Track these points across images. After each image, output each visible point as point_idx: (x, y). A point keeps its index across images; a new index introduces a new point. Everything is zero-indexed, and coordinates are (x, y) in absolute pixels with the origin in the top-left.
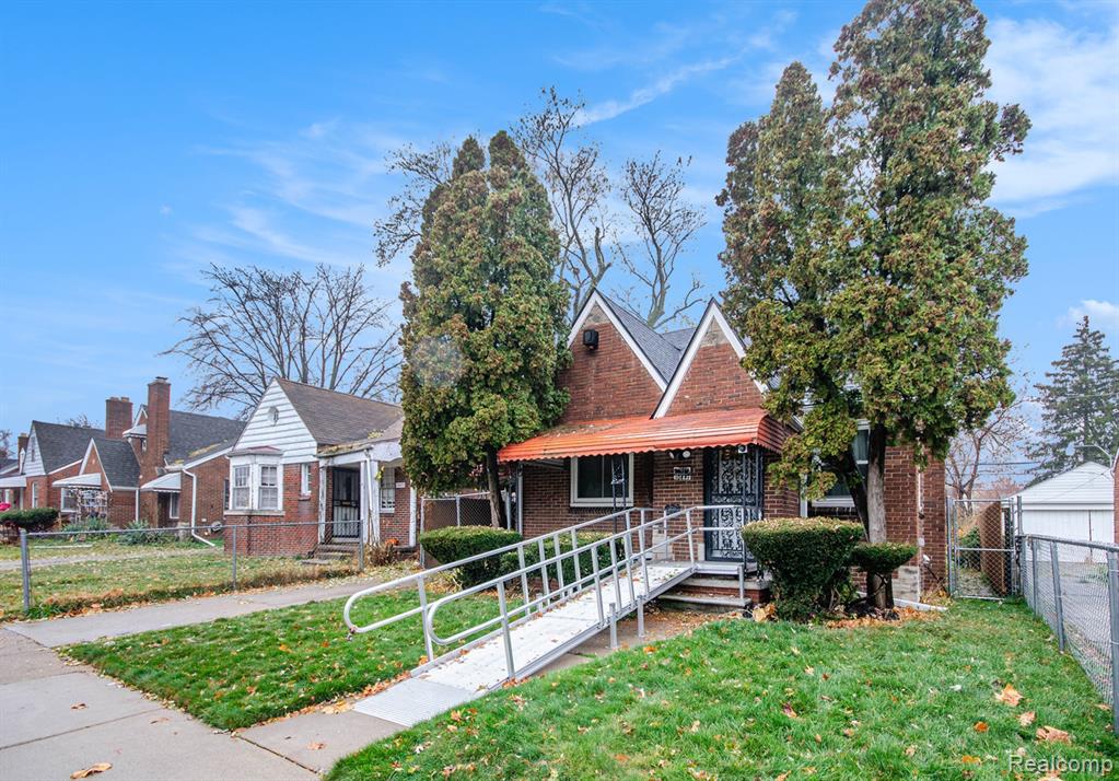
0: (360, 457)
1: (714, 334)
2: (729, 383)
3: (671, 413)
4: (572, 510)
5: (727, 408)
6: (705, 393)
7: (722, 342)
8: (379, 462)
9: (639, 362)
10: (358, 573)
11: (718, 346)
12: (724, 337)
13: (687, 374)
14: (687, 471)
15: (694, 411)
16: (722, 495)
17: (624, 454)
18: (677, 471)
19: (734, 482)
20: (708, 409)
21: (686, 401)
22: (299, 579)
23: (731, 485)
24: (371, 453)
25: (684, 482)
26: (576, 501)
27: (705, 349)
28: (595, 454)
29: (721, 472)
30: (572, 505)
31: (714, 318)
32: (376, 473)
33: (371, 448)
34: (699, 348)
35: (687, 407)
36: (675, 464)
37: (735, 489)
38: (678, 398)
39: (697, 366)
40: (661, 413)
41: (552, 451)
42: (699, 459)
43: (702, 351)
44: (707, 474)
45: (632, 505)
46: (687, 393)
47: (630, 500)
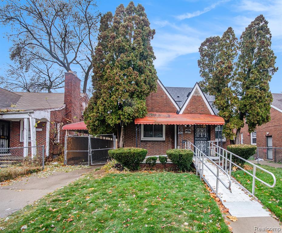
0: (24, 116)
1: (196, 92)
2: (201, 107)
3: (184, 113)
4: (142, 141)
5: (200, 114)
6: (194, 109)
8: (36, 119)
10: (43, 170)
11: (198, 96)
12: (199, 94)
13: (189, 103)
14: (189, 131)
15: (191, 113)
16: (198, 138)
18: (186, 130)
19: (202, 134)
20: (195, 113)
21: (189, 110)
23: (201, 135)
24: (32, 114)
25: (188, 134)
26: (143, 138)
27: (194, 96)
29: (198, 131)
30: (141, 140)
31: (197, 88)
32: (35, 124)
33: (33, 113)
34: (192, 96)
35: (188, 112)
36: (186, 128)
37: (202, 136)
38: (186, 109)
39: (192, 101)
40: (181, 113)
42: (193, 127)
43: (193, 97)
44: (194, 132)
45: (165, 140)
46: (189, 108)
47: (164, 138)
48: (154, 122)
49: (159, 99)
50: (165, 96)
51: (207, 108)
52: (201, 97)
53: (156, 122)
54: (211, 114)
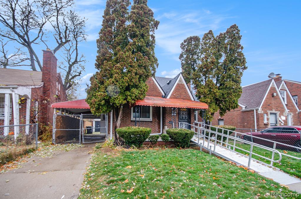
1: (180, 81)
2: (184, 93)
3: (171, 98)
5: (183, 99)
6: (178, 95)
7: (182, 83)
8: (19, 95)
10: (37, 149)
11: (181, 84)
12: (182, 82)
13: (174, 89)
14: (175, 113)
15: (176, 98)
16: (181, 119)
18: (173, 113)
19: (184, 116)
20: (179, 98)
21: (174, 95)
25: (174, 116)
26: (133, 119)
29: (181, 114)
31: (181, 77)
35: (174, 97)
37: (184, 118)
38: (172, 94)
39: (177, 87)
40: (168, 97)
43: (178, 84)
44: (179, 114)
45: (152, 120)
46: (174, 94)
47: (151, 119)
51: (188, 94)
52: (184, 85)
54: (191, 100)
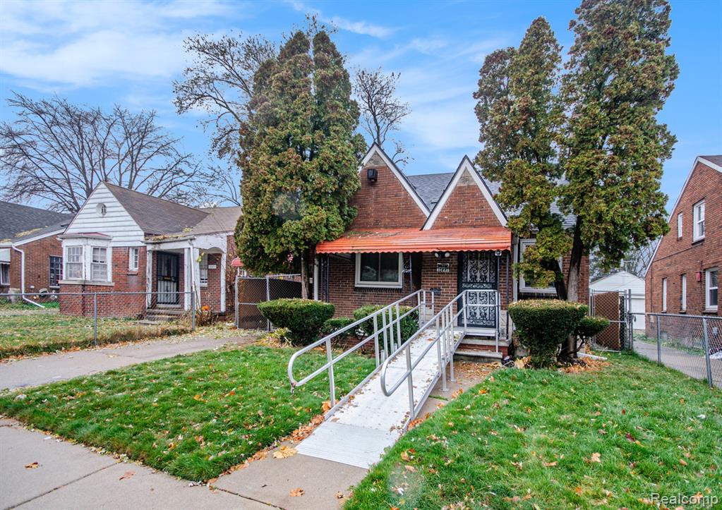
0: (185, 245)
1: (465, 178)
2: (476, 210)
3: (435, 227)
4: (356, 289)
5: (474, 227)
6: (458, 216)
7: (472, 184)
8: (200, 249)
9: (407, 193)
10: (191, 331)
11: (469, 186)
12: (473, 181)
13: (446, 203)
14: (446, 266)
15: (451, 227)
16: (470, 283)
17: (395, 253)
18: (440, 266)
19: (478, 275)
20: (461, 226)
21: (446, 220)
22: (146, 336)
23: (476, 277)
24: (193, 242)
25: (444, 273)
26: (359, 283)
27: (460, 188)
28: (374, 252)
29: (469, 268)
30: (356, 286)
31: (466, 168)
32: (198, 257)
33: (194, 239)
34: (456, 187)
35: (445, 224)
36: (439, 261)
37: (478, 279)
38: (440, 218)
39: (454, 198)
40: (428, 226)
41: (358, 248)
42: (455, 259)
43: (458, 189)
44: (460, 269)
45: (401, 287)
46: (446, 215)
48: (351, 248)
49: (391, 201)
50: (403, 193)
51: (491, 211)
52: (476, 188)
53: (354, 248)
54: (501, 226)
